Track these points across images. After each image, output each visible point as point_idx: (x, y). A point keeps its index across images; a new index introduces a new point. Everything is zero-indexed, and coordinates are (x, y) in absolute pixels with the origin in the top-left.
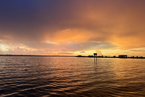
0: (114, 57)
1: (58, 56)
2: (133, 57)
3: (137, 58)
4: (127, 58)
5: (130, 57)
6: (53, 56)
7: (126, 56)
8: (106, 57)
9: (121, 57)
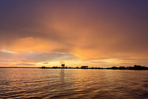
0: (77, 68)
1: (16, 67)
2: (93, 68)
3: (96, 68)
4: (88, 68)
5: (90, 68)
6: (9, 67)
7: (87, 67)
8: (70, 68)
9: (83, 68)
